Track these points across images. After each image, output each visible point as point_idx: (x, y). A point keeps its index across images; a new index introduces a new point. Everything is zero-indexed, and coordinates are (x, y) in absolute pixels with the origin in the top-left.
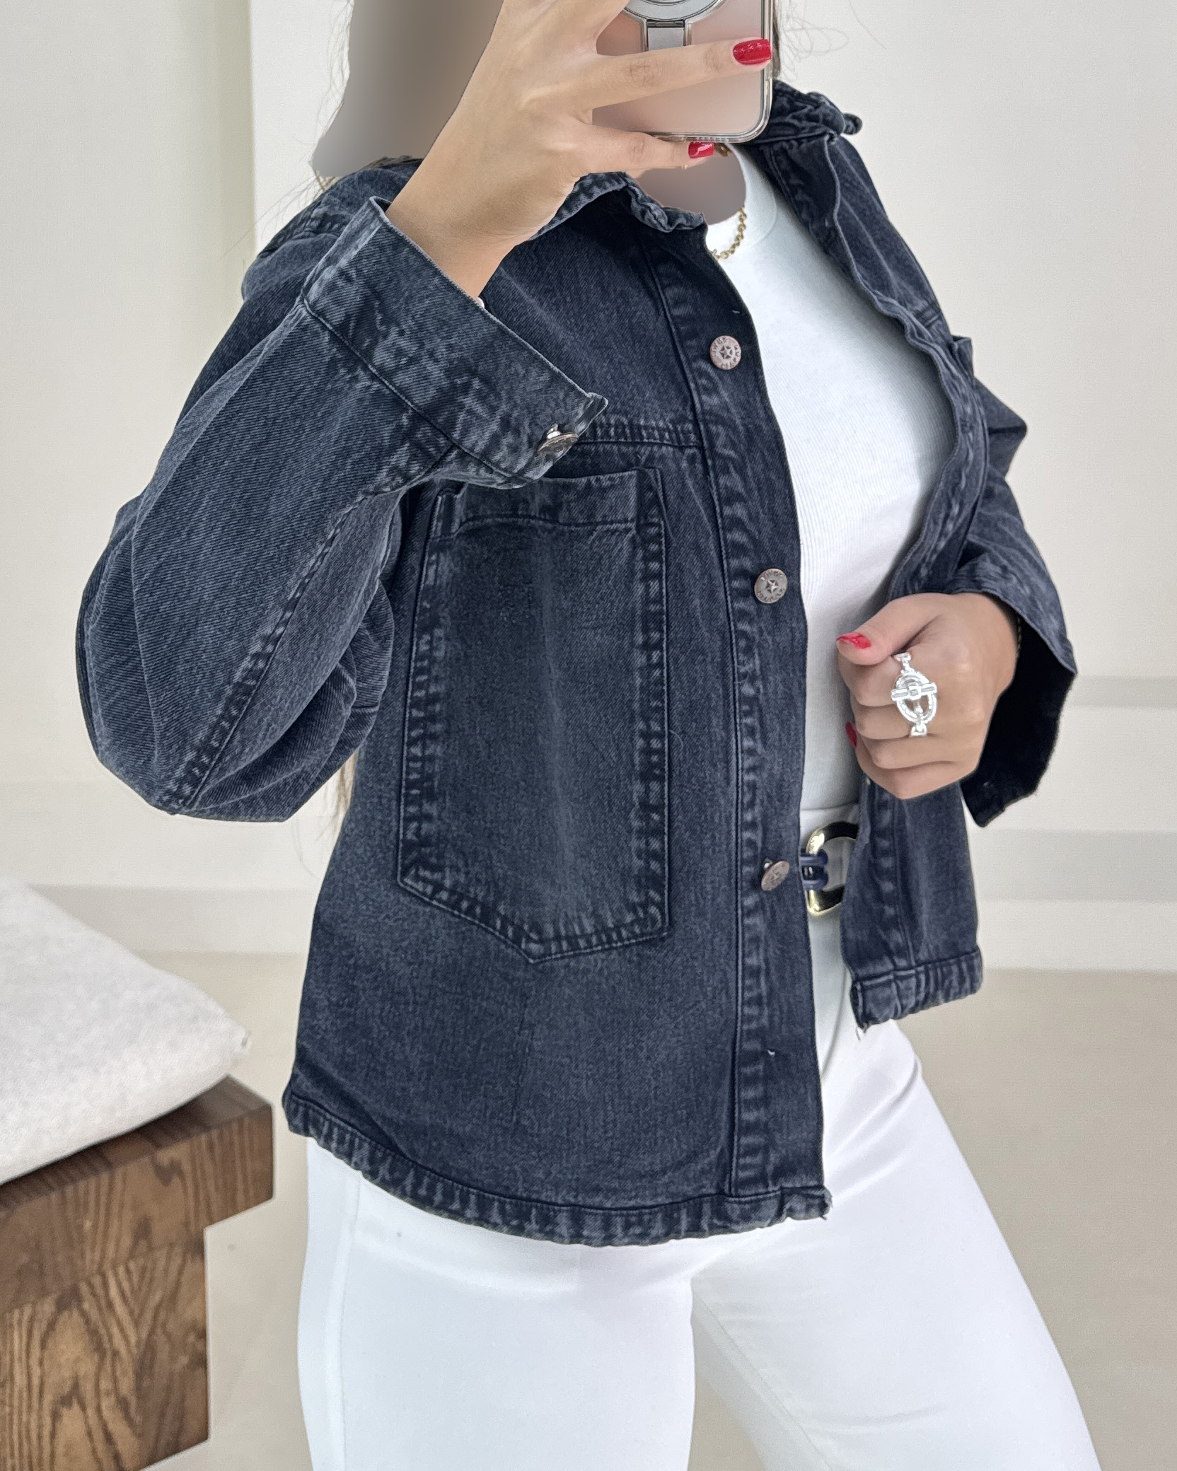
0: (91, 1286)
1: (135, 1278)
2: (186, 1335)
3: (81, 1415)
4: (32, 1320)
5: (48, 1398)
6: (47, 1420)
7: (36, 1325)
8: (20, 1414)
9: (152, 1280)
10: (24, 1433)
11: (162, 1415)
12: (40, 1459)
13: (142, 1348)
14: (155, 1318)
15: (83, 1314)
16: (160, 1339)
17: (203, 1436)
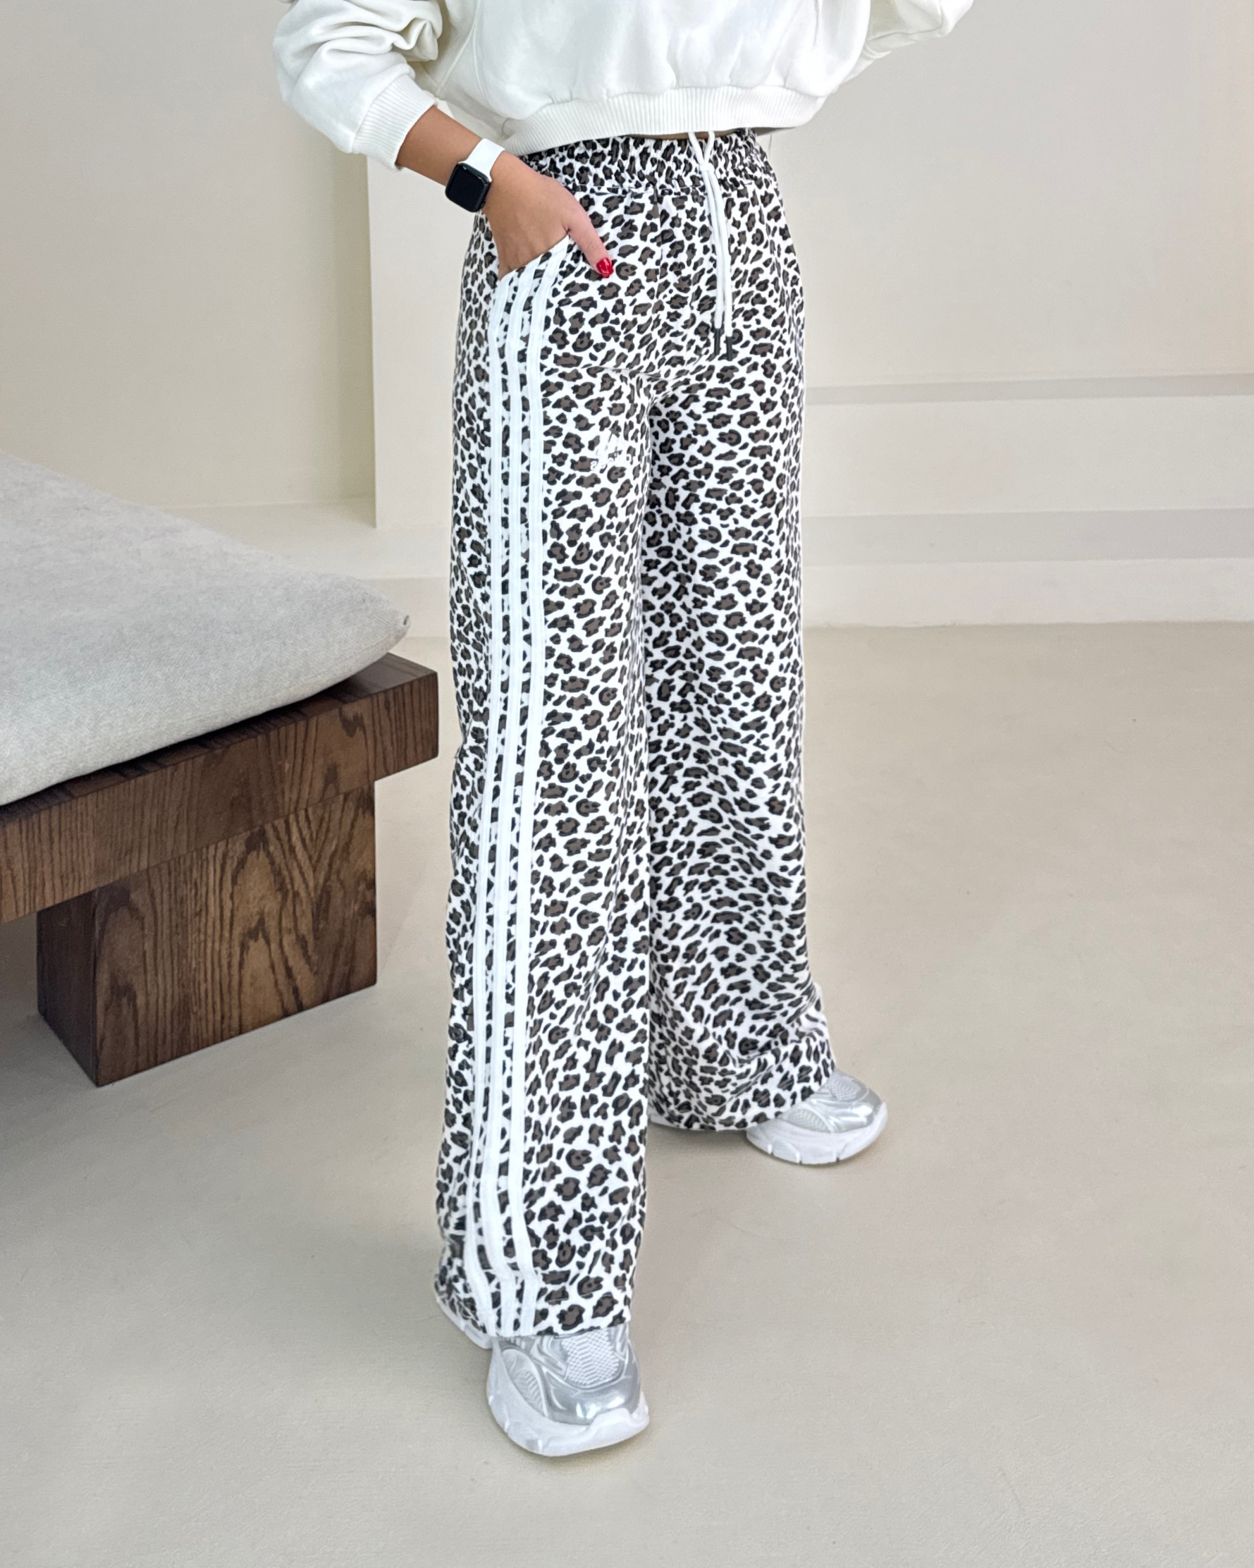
0: (275, 829)
1: (314, 826)
2: (358, 883)
3: (265, 947)
4: (225, 856)
5: (238, 931)
6: (237, 950)
7: (229, 862)
8: (213, 942)
9: (328, 830)
10: (216, 960)
11: (336, 955)
12: (230, 985)
13: (319, 892)
14: (330, 865)
15: (269, 854)
16: (335, 886)
17: (371, 980)
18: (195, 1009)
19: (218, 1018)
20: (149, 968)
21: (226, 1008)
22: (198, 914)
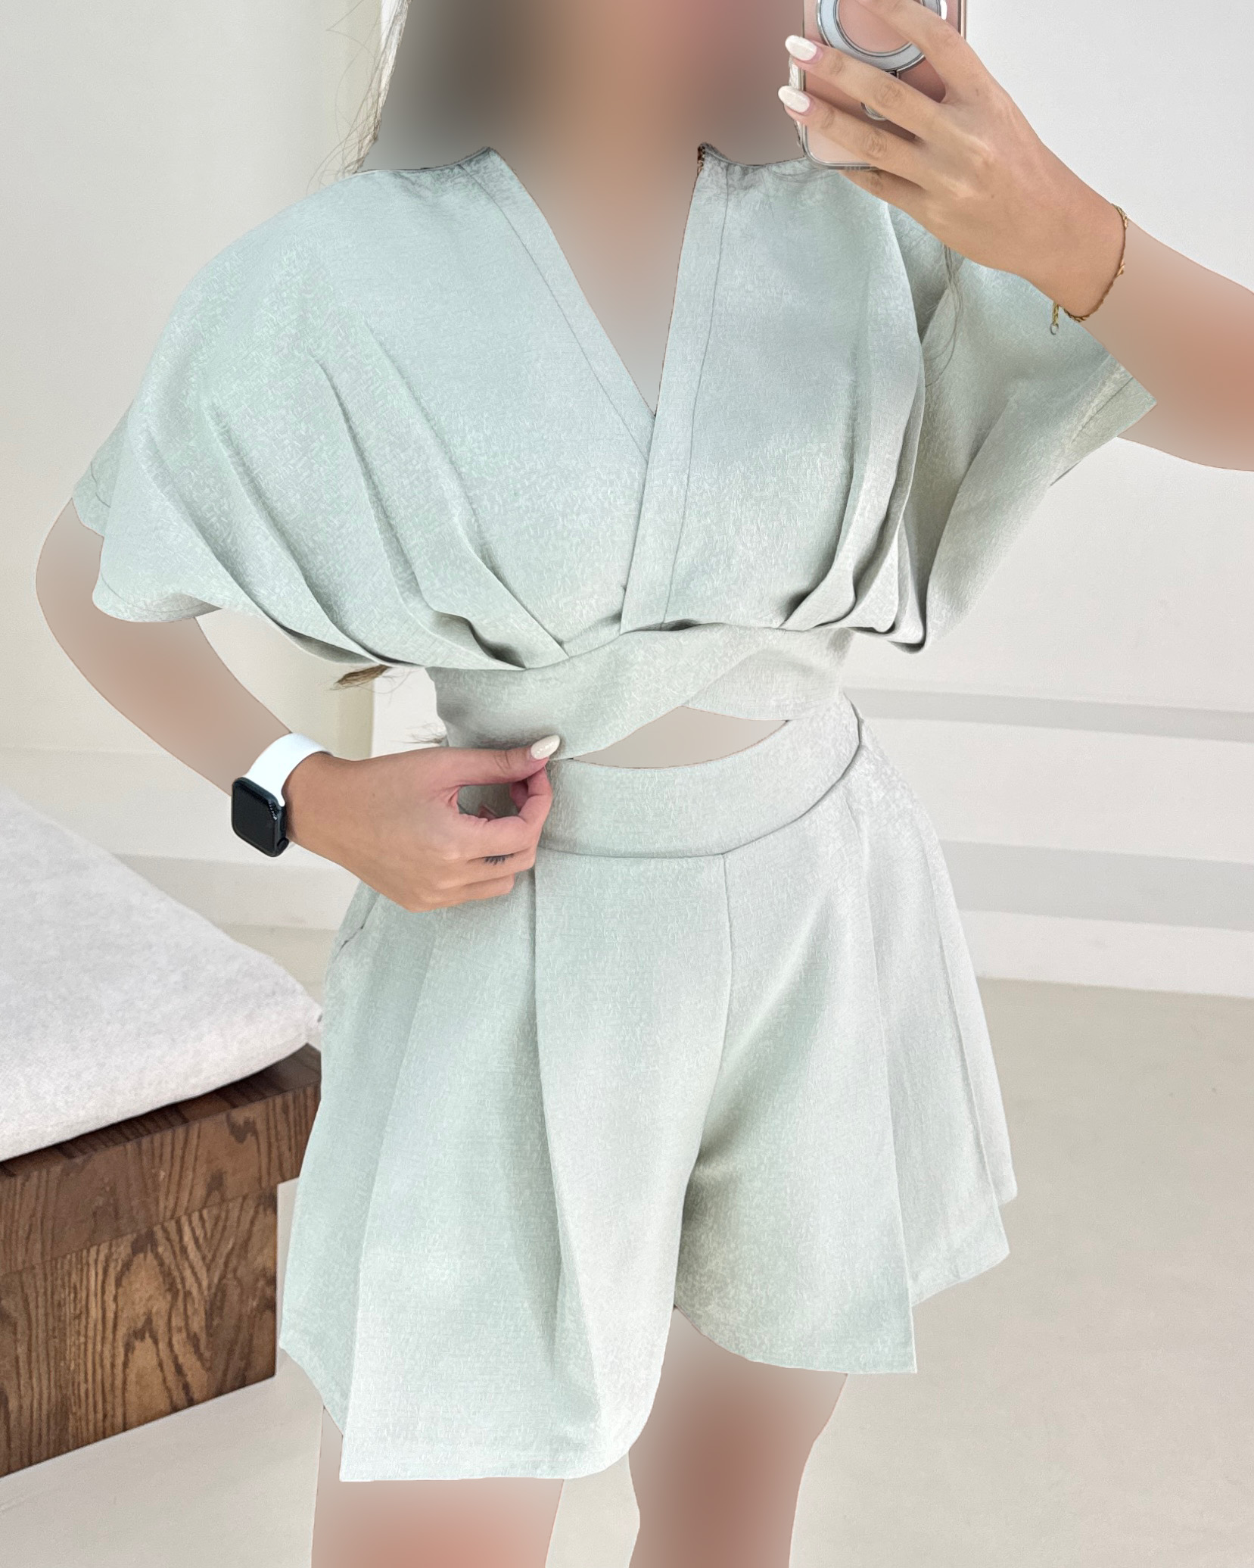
0: (165, 1230)
1: (208, 1226)
2: (257, 1280)
3: (155, 1349)
4: (108, 1259)
5: (122, 1331)
6: (121, 1350)
7: (112, 1265)
8: (94, 1344)
9: (224, 1228)
10: (98, 1361)
11: (231, 1352)
12: (113, 1385)
13: (213, 1290)
14: (226, 1264)
15: (157, 1256)
16: (231, 1283)
17: (270, 1372)
18: (74, 1411)
19: (100, 1416)
20: (23, 1371)
21: (109, 1407)
22: (78, 1317)
